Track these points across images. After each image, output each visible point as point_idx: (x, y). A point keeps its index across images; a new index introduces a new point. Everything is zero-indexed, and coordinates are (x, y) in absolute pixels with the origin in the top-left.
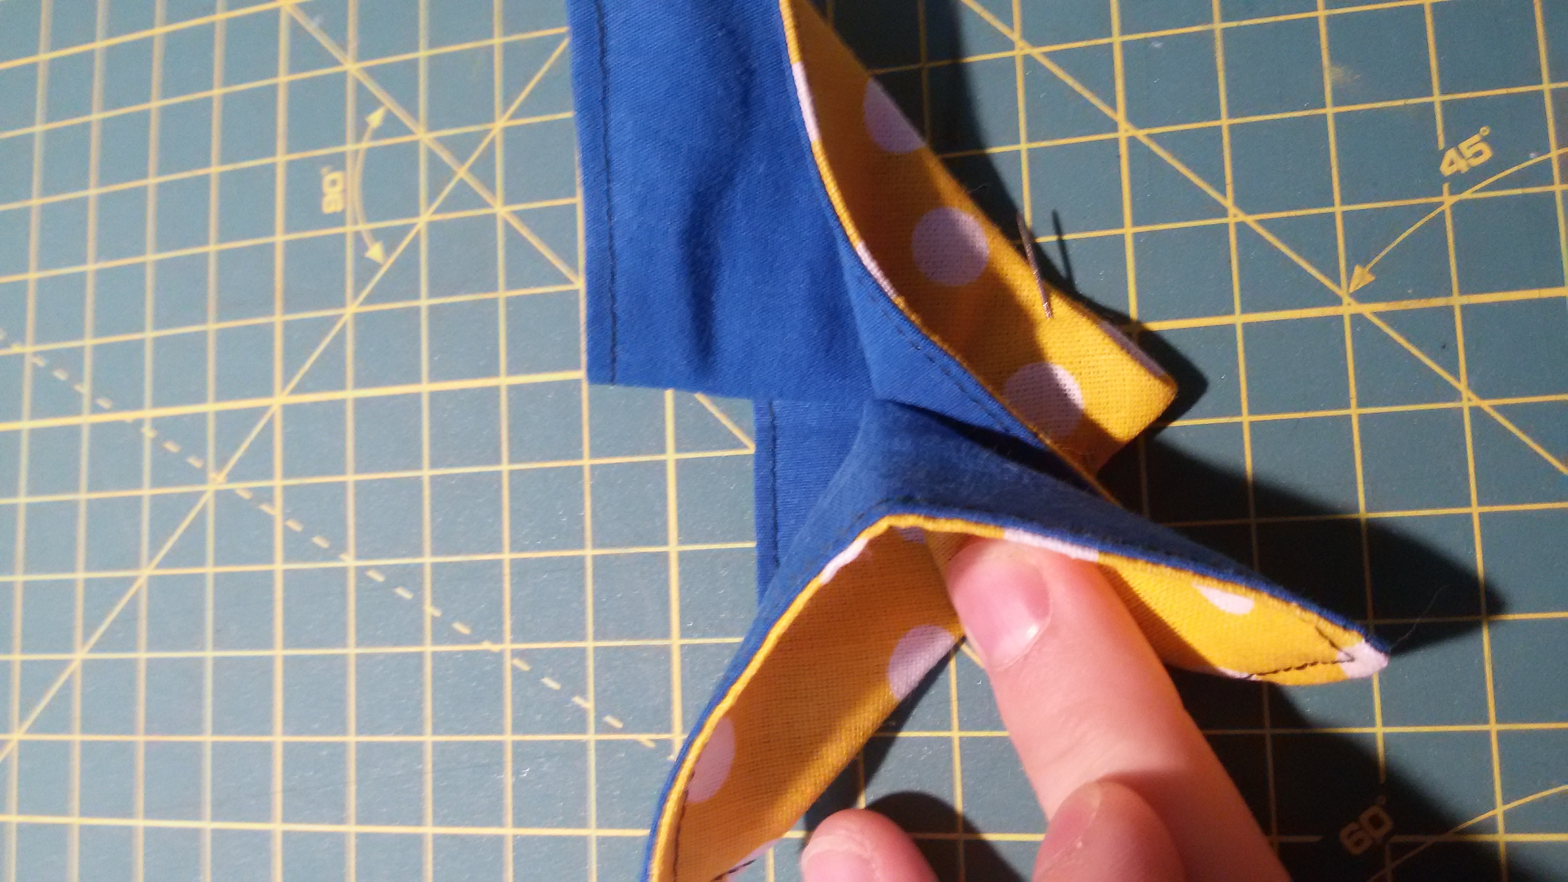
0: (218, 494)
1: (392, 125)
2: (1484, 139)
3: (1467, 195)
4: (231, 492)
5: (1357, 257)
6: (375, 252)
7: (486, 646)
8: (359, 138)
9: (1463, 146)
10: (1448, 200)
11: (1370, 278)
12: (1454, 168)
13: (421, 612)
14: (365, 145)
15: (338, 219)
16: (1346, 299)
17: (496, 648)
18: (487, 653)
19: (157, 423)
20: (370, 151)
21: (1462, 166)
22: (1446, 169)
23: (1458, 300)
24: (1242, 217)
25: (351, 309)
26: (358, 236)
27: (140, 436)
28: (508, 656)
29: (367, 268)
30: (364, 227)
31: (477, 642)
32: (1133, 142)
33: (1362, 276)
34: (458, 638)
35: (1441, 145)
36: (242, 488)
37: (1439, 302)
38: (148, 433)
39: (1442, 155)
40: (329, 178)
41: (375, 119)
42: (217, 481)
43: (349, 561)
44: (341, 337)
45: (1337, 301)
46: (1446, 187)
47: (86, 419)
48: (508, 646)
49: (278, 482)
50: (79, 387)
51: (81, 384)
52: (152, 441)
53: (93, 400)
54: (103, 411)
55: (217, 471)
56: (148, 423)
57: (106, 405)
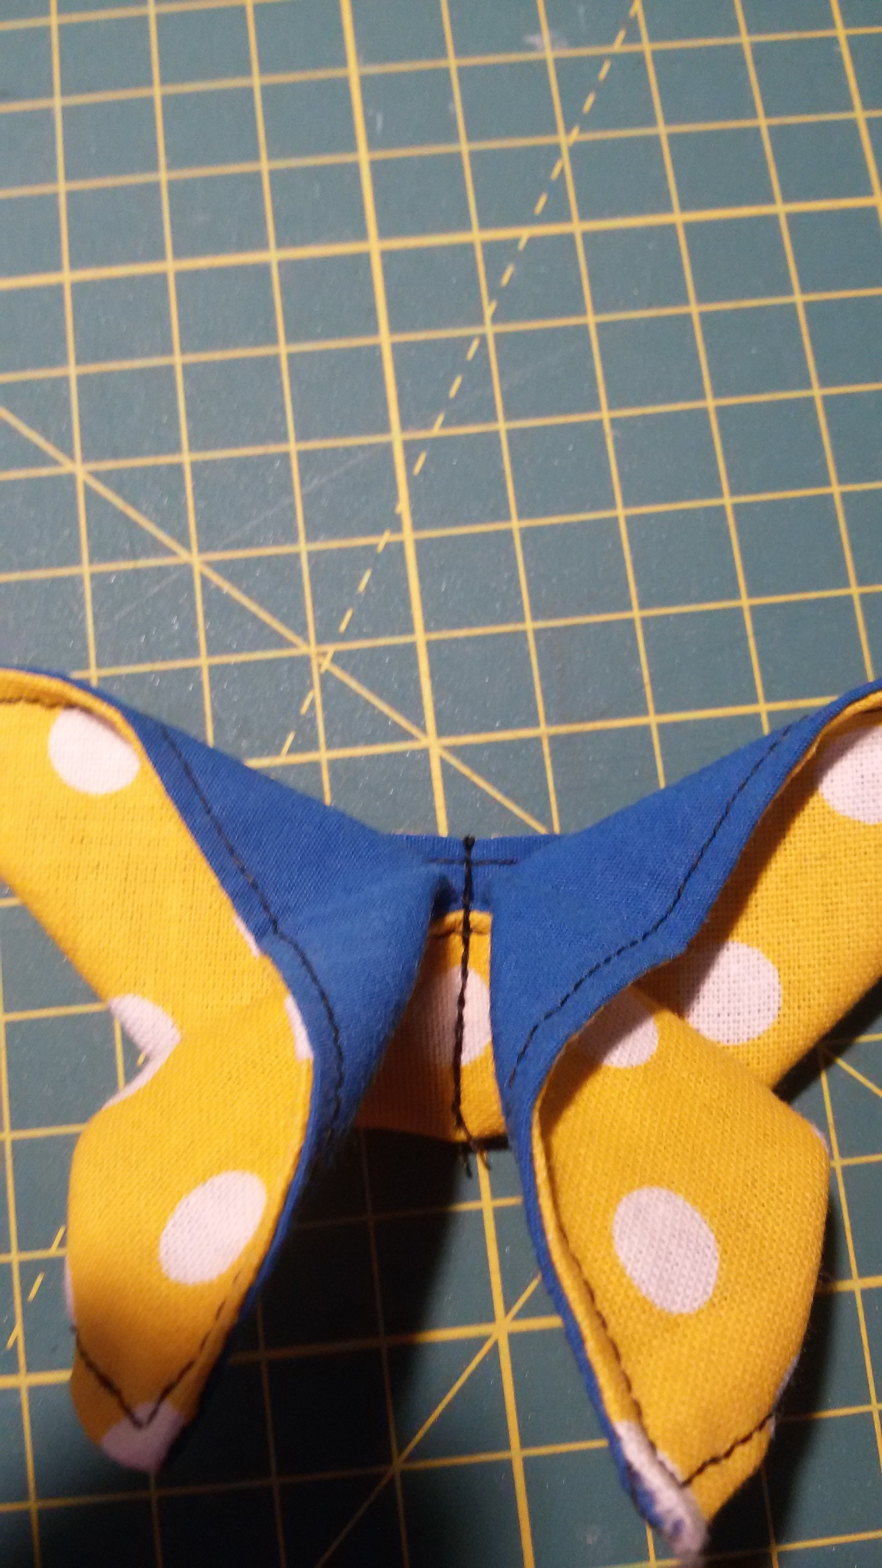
0: (306, 660)
4: (308, 684)
19: (396, 553)
27: (378, 530)
36: (315, 695)
38: (382, 540)
42: (320, 657)
47: (397, 437)
49: (323, 755)
50: (440, 419)
51: (445, 425)
52: (373, 547)
53: (423, 444)
54: (410, 463)
55: (337, 658)
56: (396, 538)
57: (418, 468)
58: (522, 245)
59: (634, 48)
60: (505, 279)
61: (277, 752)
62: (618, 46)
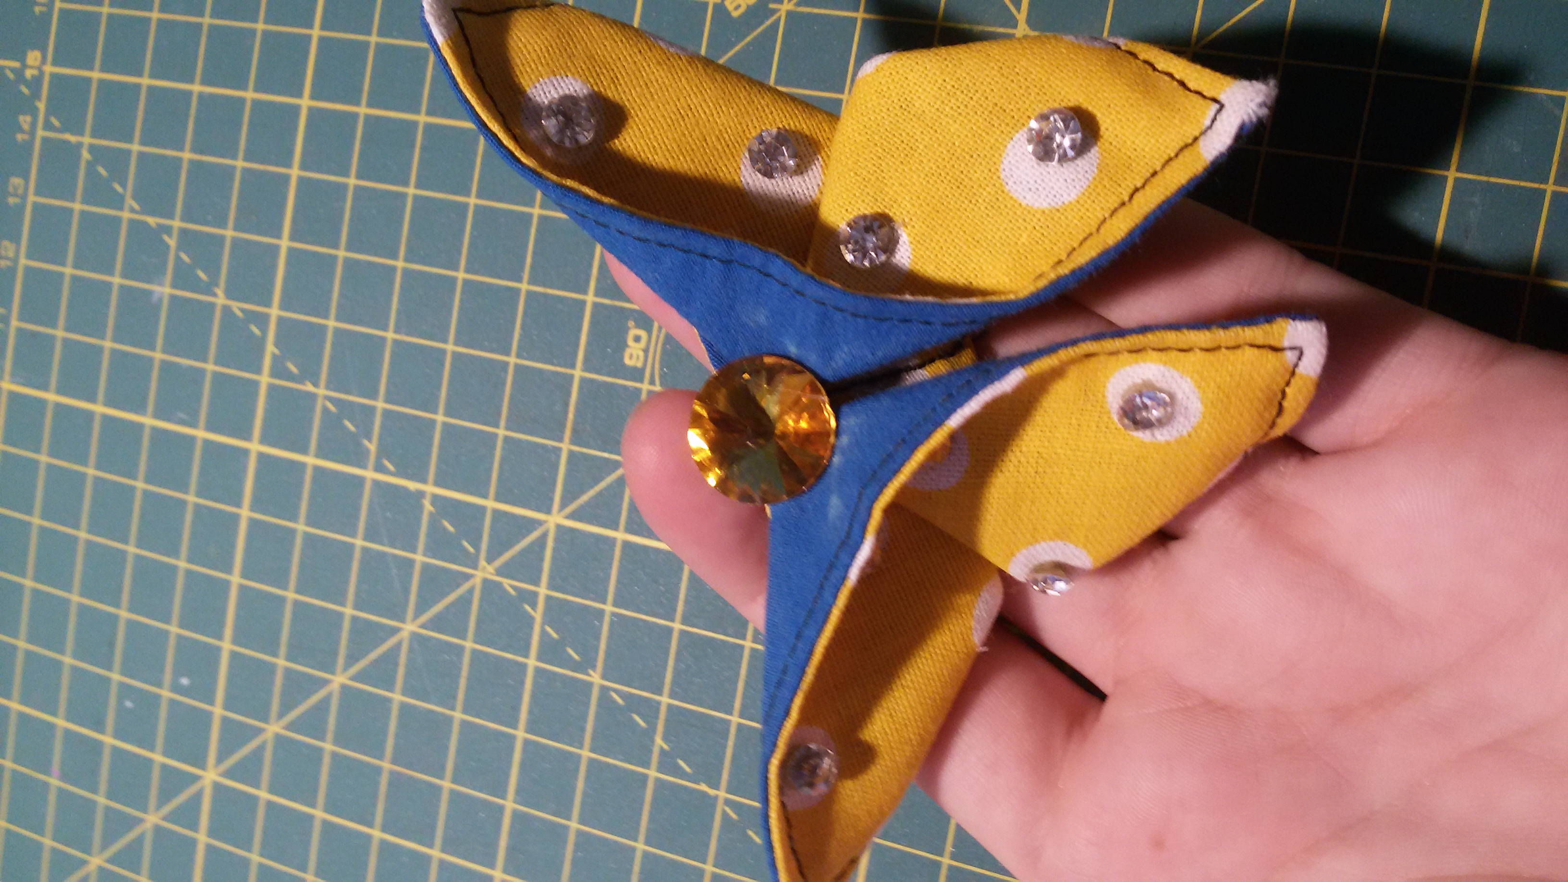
0: (485, 581)
4: (499, 585)
7: (703, 787)
13: (653, 741)
15: (637, 374)
17: (712, 792)
18: (704, 794)
19: (436, 499)
27: (421, 507)
28: (720, 803)
31: (696, 782)
34: (680, 773)
36: (506, 582)
38: (428, 506)
40: (633, 332)
42: (485, 571)
43: (595, 678)
44: (619, 486)
47: (370, 474)
48: (722, 794)
49: (543, 591)
50: (366, 442)
51: (370, 441)
52: (431, 514)
53: (378, 458)
54: (387, 472)
55: (490, 561)
56: (429, 497)
57: (391, 467)
58: (277, 351)
59: (175, 233)
60: (294, 370)
61: (532, 618)
62: (172, 242)
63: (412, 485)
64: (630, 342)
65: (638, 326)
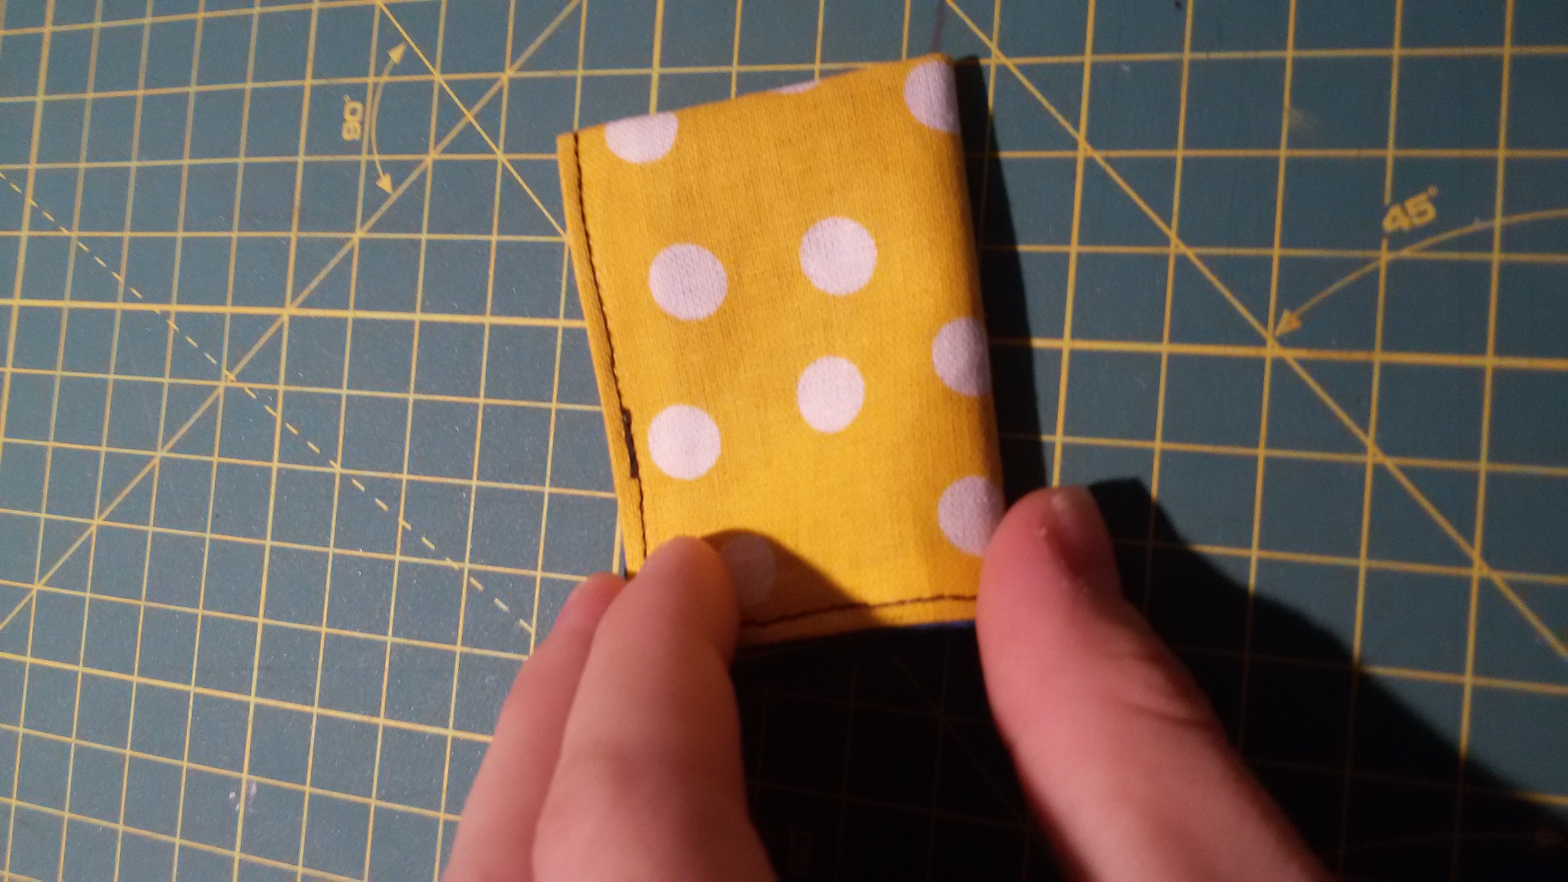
0: (227, 390)
1: (410, 63)
2: (1432, 200)
3: (1406, 253)
4: (241, 391)
5: (1287, 301)
6: (385, 183)
7: (448, 562)
8: (379, 73)
9: (1410, 204)
10: (1385, 256)
11: (1296, 324)
12: (1397, 224)
13: (394, 524)
14: (385, 78)
15: (354, 147)
16: (1271, 342)
17: (456, 566)
18: (448, 569)
19: (181, 318)
20: (388, 86)
21: (1404, 224)
22: (1388, 225)
23: (1379, 357)
24: (1183, 249)
25: (359, 234)
26: (371, 165)
27: (167, 326)
28: (466, 576)
29: (376, 197)
30: (376, 158)
31: (442, 558)
32: (1090, 163)
33: (1289, 322)
34: (423, 552)
35: (1387, 199)
36: (249, 388)
37: (1359, 356)
38: (172, 325)
39: (1384, 212)
40: (350, 105)
41: (396, 55)
42: (228, 379)
43: (337, 469)
44: (347, 260)
45: (1261, 342)
46: (1385, 244)
47: (120, 306)
48: (467, 565)
49: (281, 388)
50: (116, 275)
51: (118, 272)
52: (176, 334)
53: (126, 289)
54: (135, 300)
55: (230, 369)
56: (173, 316)
57: (138, 295)
58: (34, 204)
60: (51, 218)
61: (273, 418)
63: (157, 308)
64: (347, 116)
65: (353, 99)
